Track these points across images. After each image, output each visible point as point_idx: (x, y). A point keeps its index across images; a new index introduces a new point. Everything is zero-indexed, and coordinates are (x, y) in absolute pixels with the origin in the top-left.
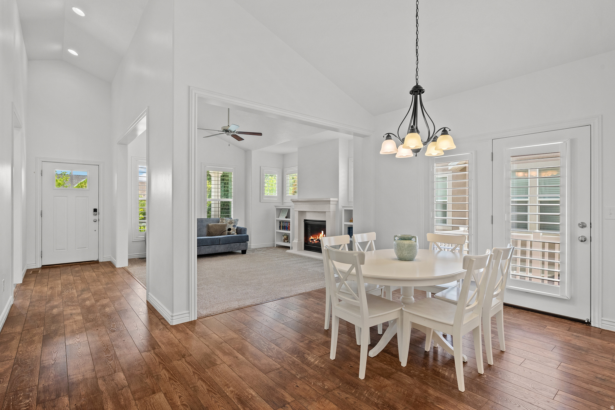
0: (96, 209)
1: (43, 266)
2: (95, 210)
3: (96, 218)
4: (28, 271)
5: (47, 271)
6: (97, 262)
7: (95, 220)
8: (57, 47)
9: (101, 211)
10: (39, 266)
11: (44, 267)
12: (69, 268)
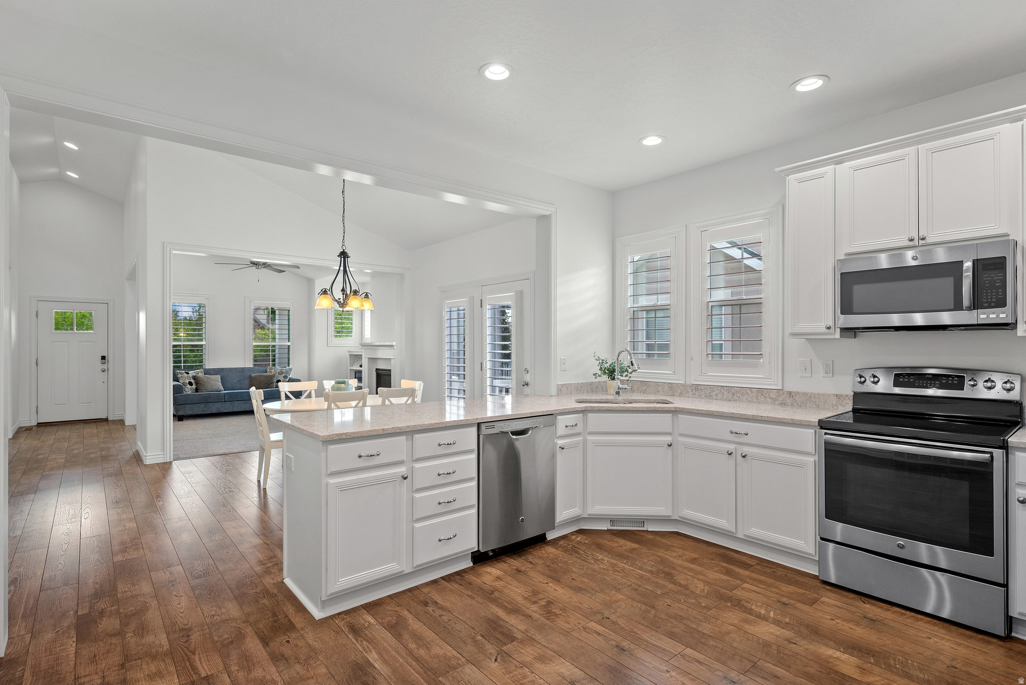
0: (105, 357)
1: (38, 423)
2: (103, 358)
3: (105, 366)
4: (20, 428)
5: (42, 429)
6: (106, 420)
7: (103, 370)
8: (52, 170)
9: (110, 358)
10: (34, 423)
11: (40, 425)
12: (69, 427)
